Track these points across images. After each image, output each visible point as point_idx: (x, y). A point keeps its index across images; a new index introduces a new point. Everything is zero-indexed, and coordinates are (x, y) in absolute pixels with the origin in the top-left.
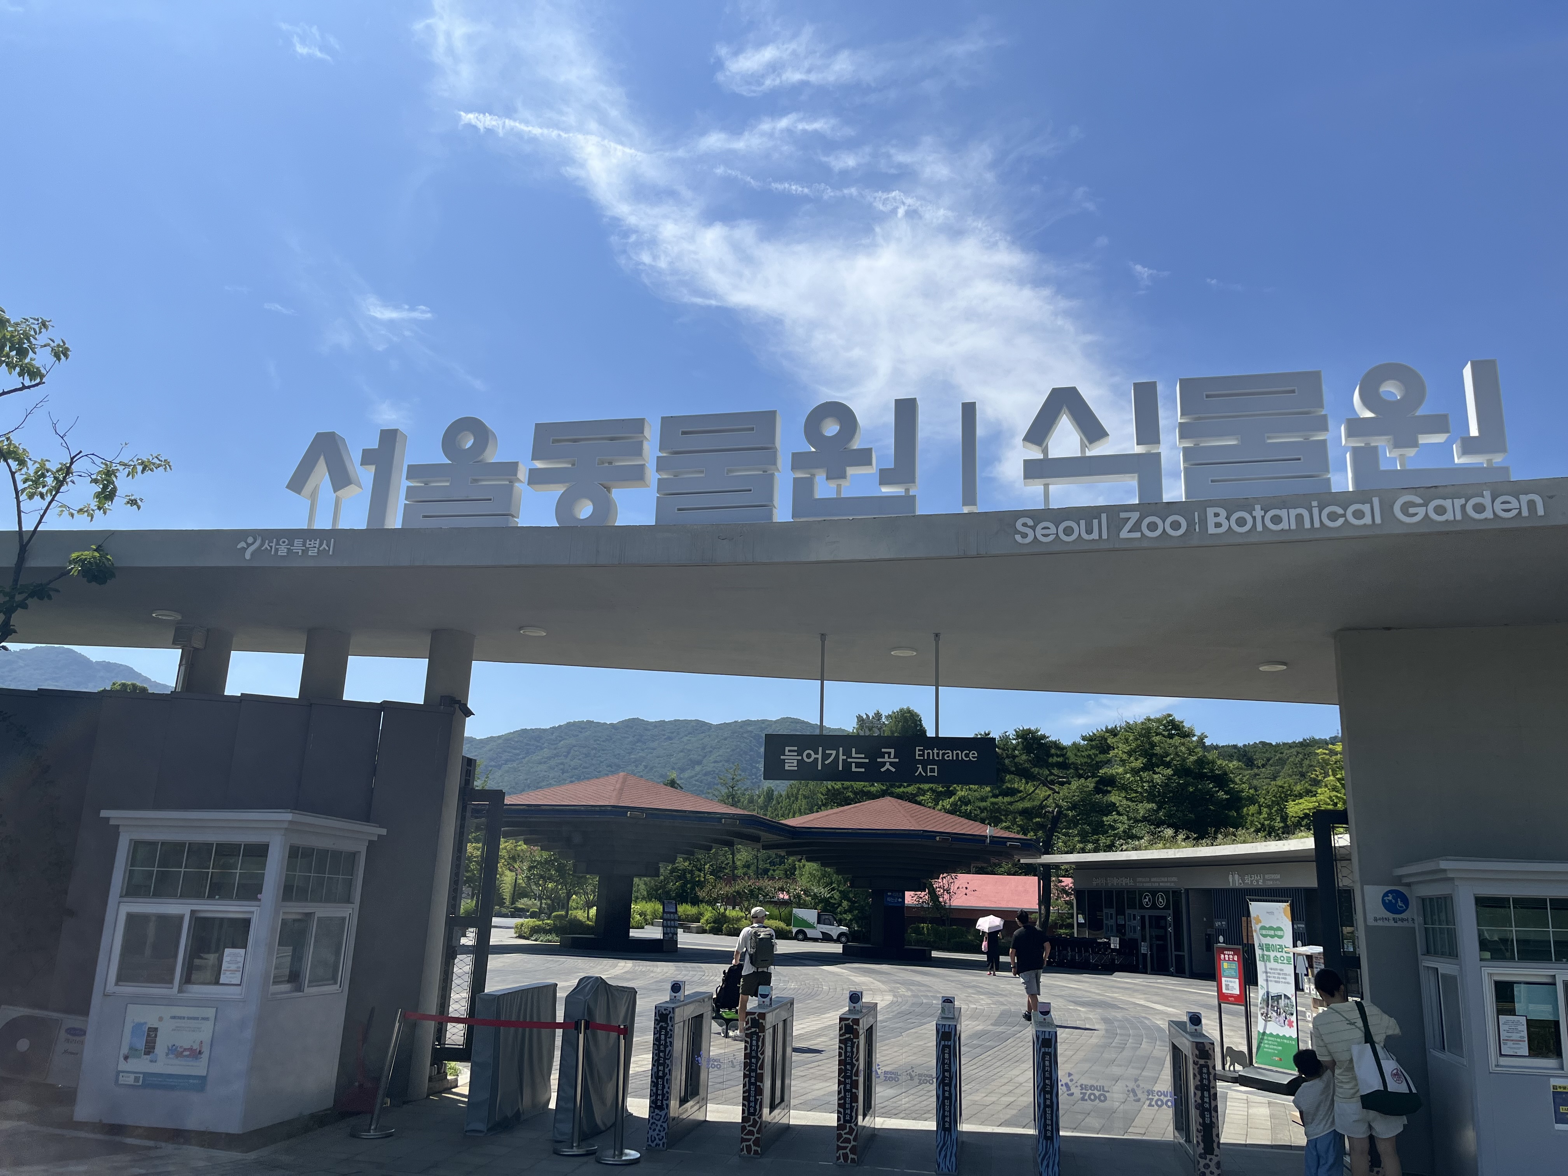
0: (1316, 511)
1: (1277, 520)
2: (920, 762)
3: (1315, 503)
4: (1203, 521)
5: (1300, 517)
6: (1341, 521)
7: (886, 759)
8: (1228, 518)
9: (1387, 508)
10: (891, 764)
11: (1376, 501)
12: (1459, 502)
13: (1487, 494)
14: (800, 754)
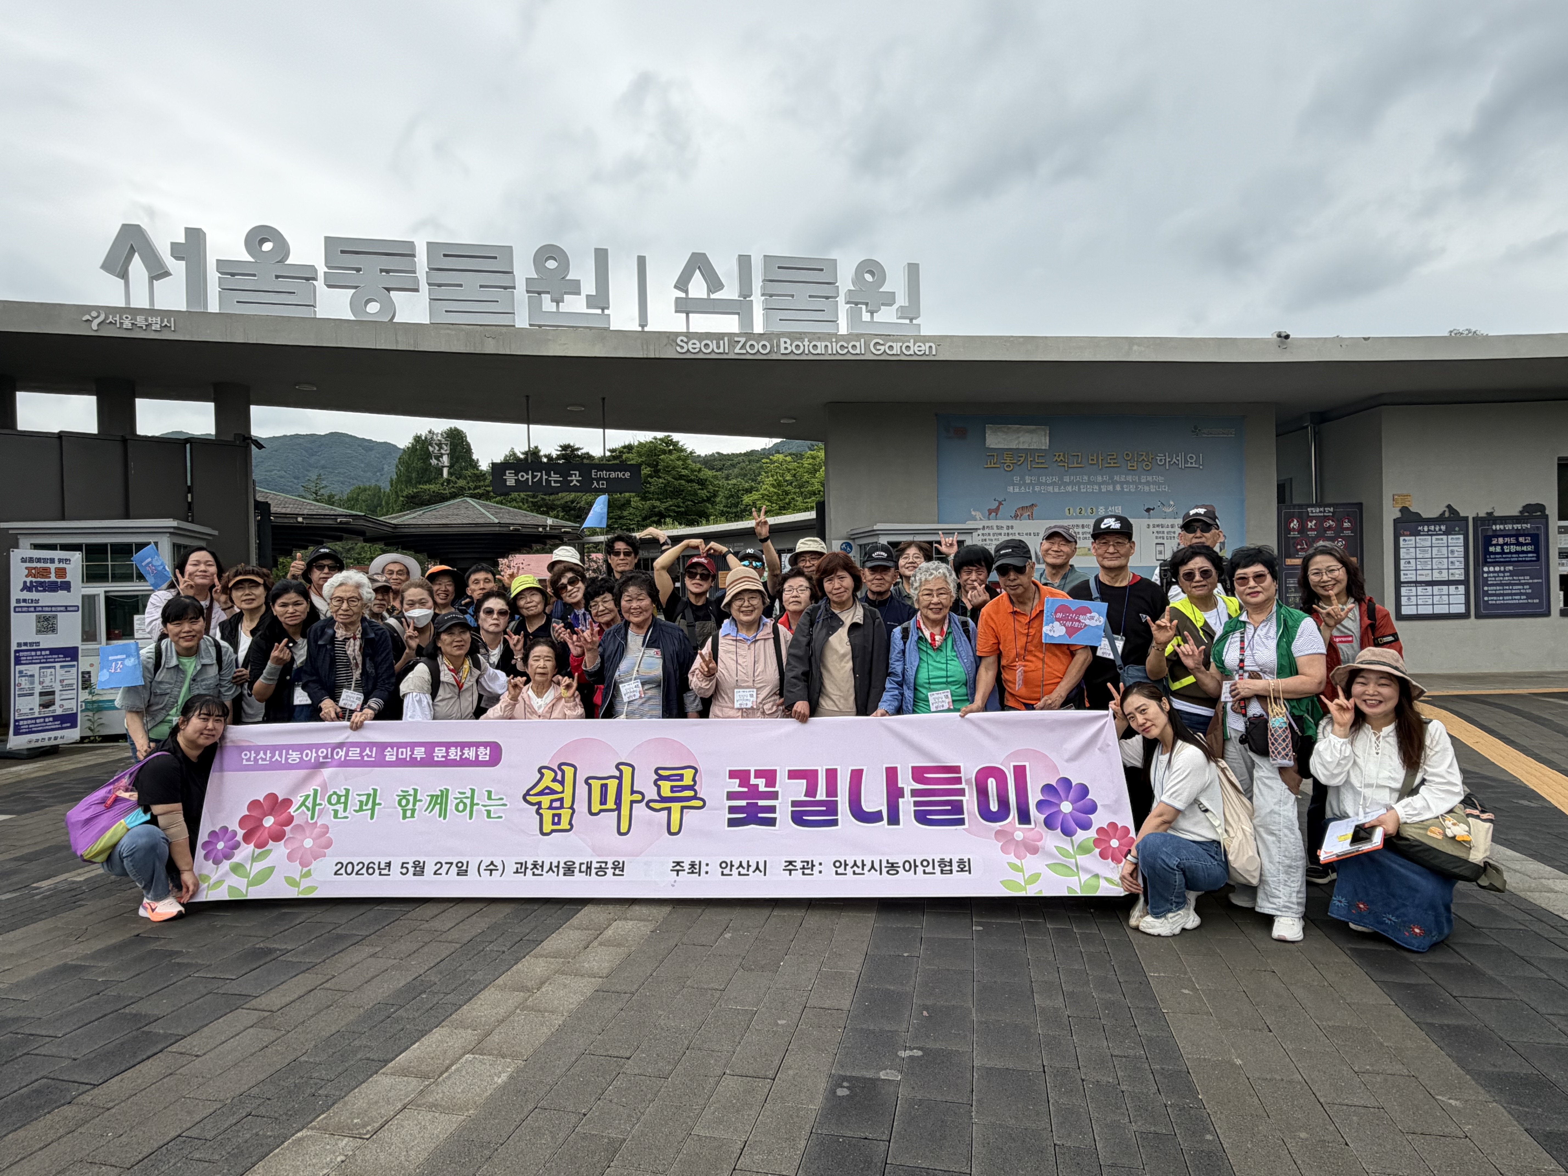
0: (834, 344)
1: (815, 346)
2: (594, 479)
3: (834, 340)
4: (778, 346)
5: (826, 346)
6: (846, 350)
7: (574, 478)
8: (791, 345)
9: (867, 346)
10: (577, 481)
11: (862, 340)
12: (900, 344)
13: (912, 341)
14: (516, 474)
